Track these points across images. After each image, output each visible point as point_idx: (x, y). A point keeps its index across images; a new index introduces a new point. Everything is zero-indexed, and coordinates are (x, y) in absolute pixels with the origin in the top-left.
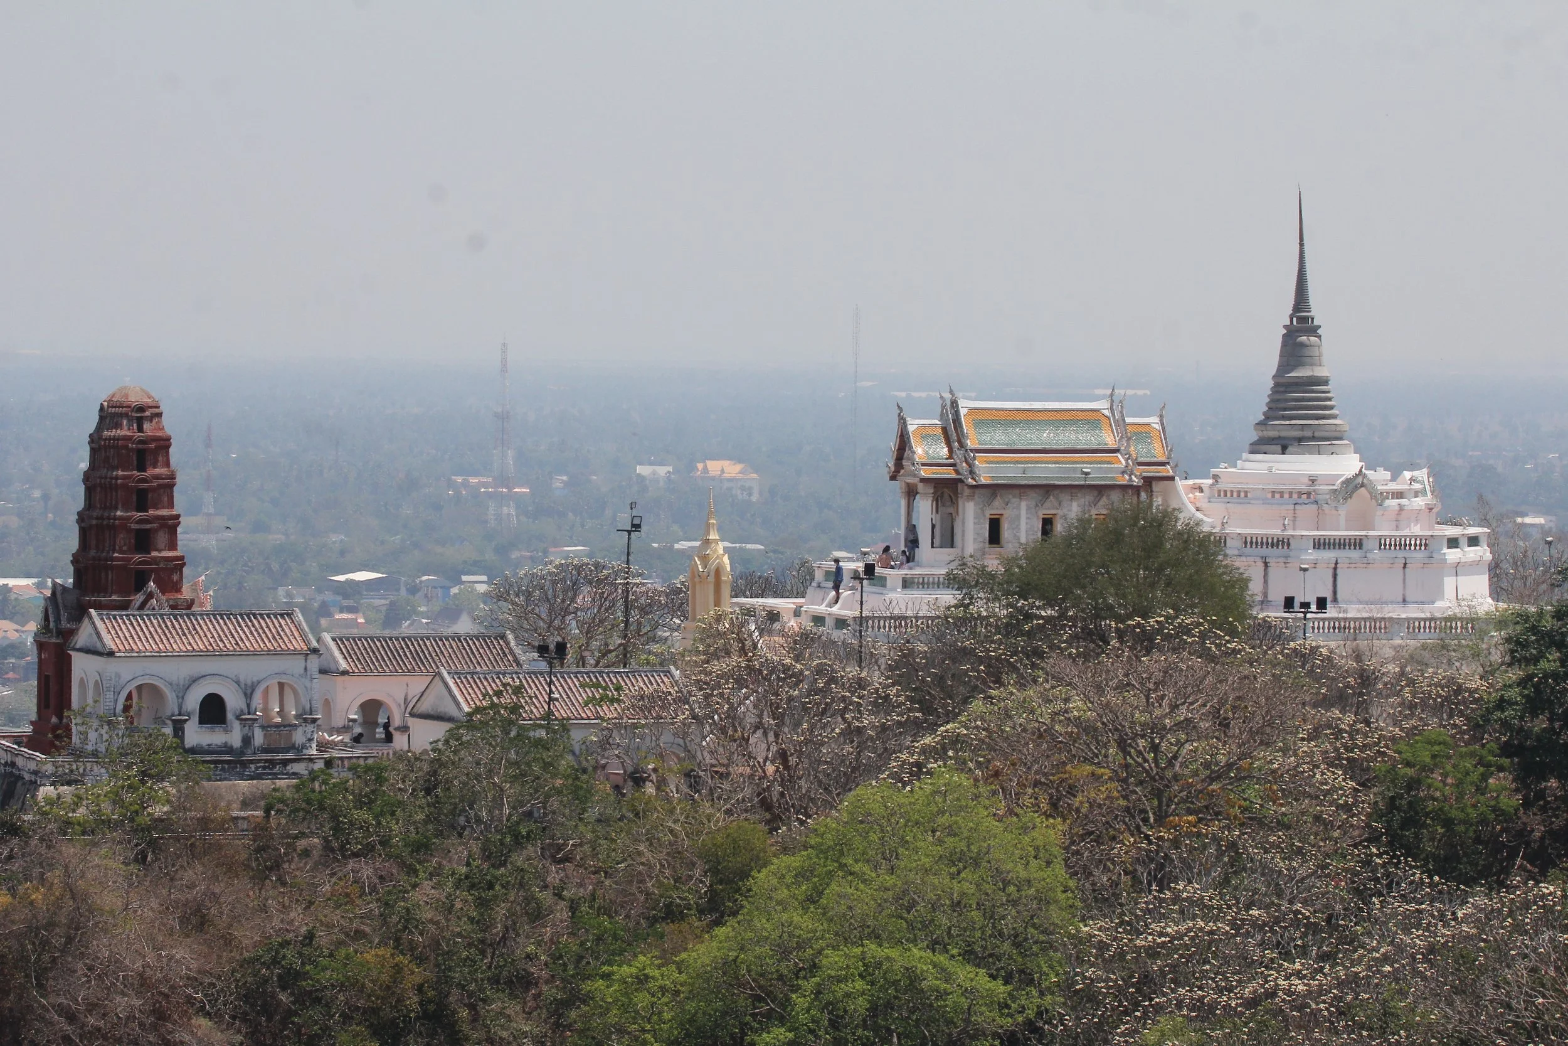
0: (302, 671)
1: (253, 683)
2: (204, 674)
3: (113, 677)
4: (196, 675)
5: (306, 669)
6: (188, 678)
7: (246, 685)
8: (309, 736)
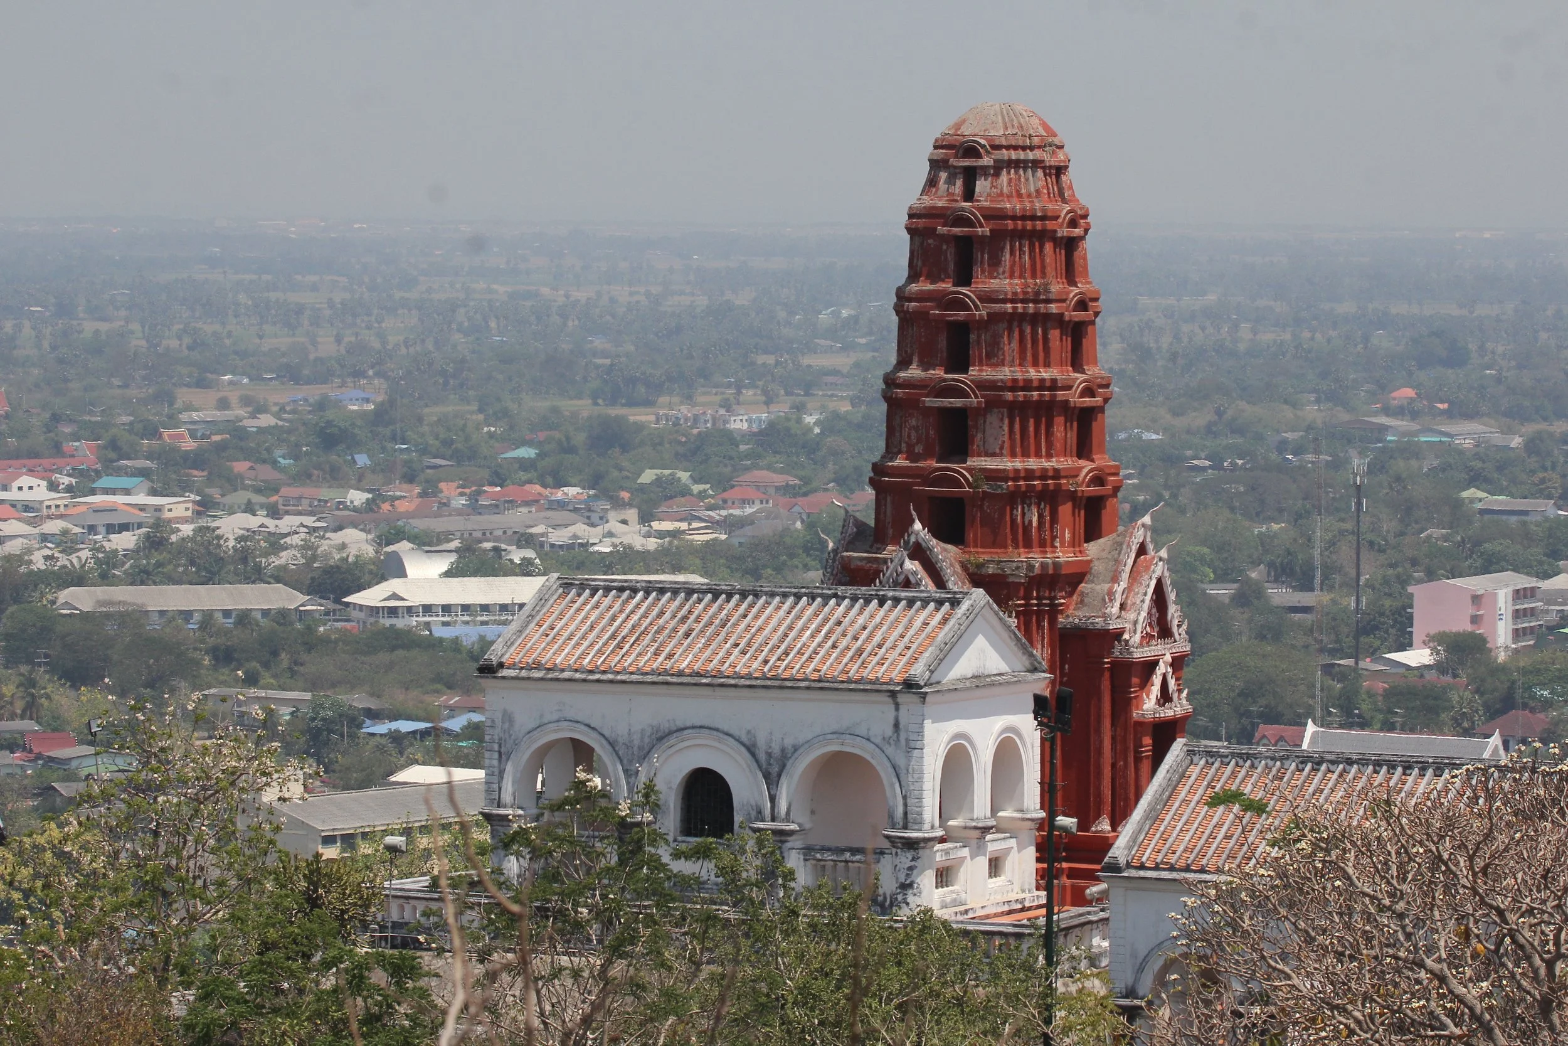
0: (889, 731)
1: (783, 750)
2: (680, 724)
3: (498, 722)
4: (666, 726)
5: (896, 725)
6: (649, 731)
7: (769, 755)
8: (902, 879)
